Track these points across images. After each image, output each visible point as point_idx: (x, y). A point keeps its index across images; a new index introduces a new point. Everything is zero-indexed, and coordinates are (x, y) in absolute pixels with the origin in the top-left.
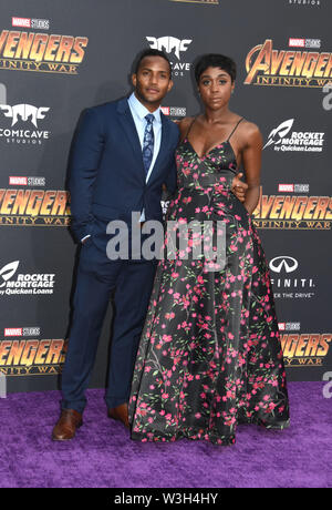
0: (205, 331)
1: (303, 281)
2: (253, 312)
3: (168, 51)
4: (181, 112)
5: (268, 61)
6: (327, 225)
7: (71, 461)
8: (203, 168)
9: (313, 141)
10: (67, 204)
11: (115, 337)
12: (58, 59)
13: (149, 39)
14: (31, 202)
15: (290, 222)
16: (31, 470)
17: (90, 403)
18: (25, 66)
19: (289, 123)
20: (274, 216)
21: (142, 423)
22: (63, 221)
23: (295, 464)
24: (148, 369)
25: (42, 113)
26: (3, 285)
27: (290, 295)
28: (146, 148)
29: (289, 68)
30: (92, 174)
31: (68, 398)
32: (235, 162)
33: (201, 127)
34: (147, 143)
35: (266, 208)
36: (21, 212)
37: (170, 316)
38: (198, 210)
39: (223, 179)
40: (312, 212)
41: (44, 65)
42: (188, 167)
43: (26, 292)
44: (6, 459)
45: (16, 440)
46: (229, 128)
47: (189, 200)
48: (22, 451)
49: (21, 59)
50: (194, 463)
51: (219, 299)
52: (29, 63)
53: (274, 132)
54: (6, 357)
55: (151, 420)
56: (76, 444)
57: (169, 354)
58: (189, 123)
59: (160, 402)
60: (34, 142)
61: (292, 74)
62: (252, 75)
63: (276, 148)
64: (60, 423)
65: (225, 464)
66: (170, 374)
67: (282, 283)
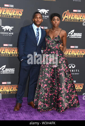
0: (54, 83)
1: (77, 70)
3: (43, 13)
4: (46, 28)
5: (68, 15)
6: (82, 56)
7: (19, 116)
8: (53, 42)
9: (79, 35)
12: (16, 15)
14: (9, 50)
15: (73, 56)
17: (24, 101)
19: (73, 31)
20: (69, 54)
21: (40, 107)
22: (17, 55)
23: (75, 117)
24: (41, 93)
25: (12, 28)
26: (2, 71)
27: (73, 74)
28: (37, 37)
29: (73, 17)
31: (18, 100)
32: (61, 41)
33: (52, 32)
34: (37, 35)
35: (67, 52)
36: (6, 53)
40: (79, 53)
41: (12, 16)
42: (49, 42)
43: (8, 73)
44: (2, 116)
45: (5, 111)
47: (49, 50)
48: (6, 114)
49: (7, 15)
50: (49, 117)
51: (57, 75)
52: (8, 16)
53: (69, 33)
54: (2, 89)
55: (42, 106)
56: (20, 112)
57: (46, 89)
59: (45, 101)
60: (10, 35)
61: (74, 19)
62: (64, 19)
63: (70, 37)
64: (16, 106)
65: (57, 117)
66: (47, 94)
67: (71, 71)
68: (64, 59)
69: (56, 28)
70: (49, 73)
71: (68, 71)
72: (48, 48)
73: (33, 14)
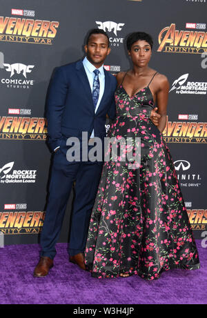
0: (134, 207)
1: (194, 176)
2: (170, 196)
3: (110, 30)
4: (117, 69)
5: (172, 37)
7: (46, 290)
8: (132, 104)
9: (201, 87)
10: (45, 126)
11: (75, 211)
12: (40, 35)
13: (98, 23)
14: (22, 125)
15: (185, 139)
16: (20, 296)
17: (59, 253)
18: (19, 39)
19: (185, 76)
20: (175, 134)
21: (99, 266)
22: (42, 137)
23: (189, 294)
24: (101, 232)
25: (30, 69)
26: (4, 177)
27: (186, 185)
28: (94, 91)
29: (186, 41)
30: (61, 108)
31: (45, 250)
32: (152, 100)
34: (95, 88)
35: (170, 130)
36: (16, 131)
37: (114, 198)
38: (129, 131)
39: (145, 111)
40: (200, 132)
41: (31, 39)
42: (123, 103)
43: (19, 181)
44: (4, 288)
45: (11, 276)
46: (148, 79)
47: (123, 124)
48: (14, 283)
49: (17, 34)
50: (124, 292)
51: (143, 188)
52: (22, 38)
53: (176, 82)
54: (5, 223)
55: (104, 264)
56: (50, 279)
57: (114, 222)
58: (123, 75)
59: (110, 253)
60: (24, 87)
61: (187, 45)
62: (162, 46)
63: (177, 92)
64: (39, 265)
65: (144, 293)
66: (116, 235)
67: (180, 177)
68: (160, 148)
69: (141, 69)
70: (121, 182)
71: (170, 178)
72: (122, 119)
73: (86, 34)
